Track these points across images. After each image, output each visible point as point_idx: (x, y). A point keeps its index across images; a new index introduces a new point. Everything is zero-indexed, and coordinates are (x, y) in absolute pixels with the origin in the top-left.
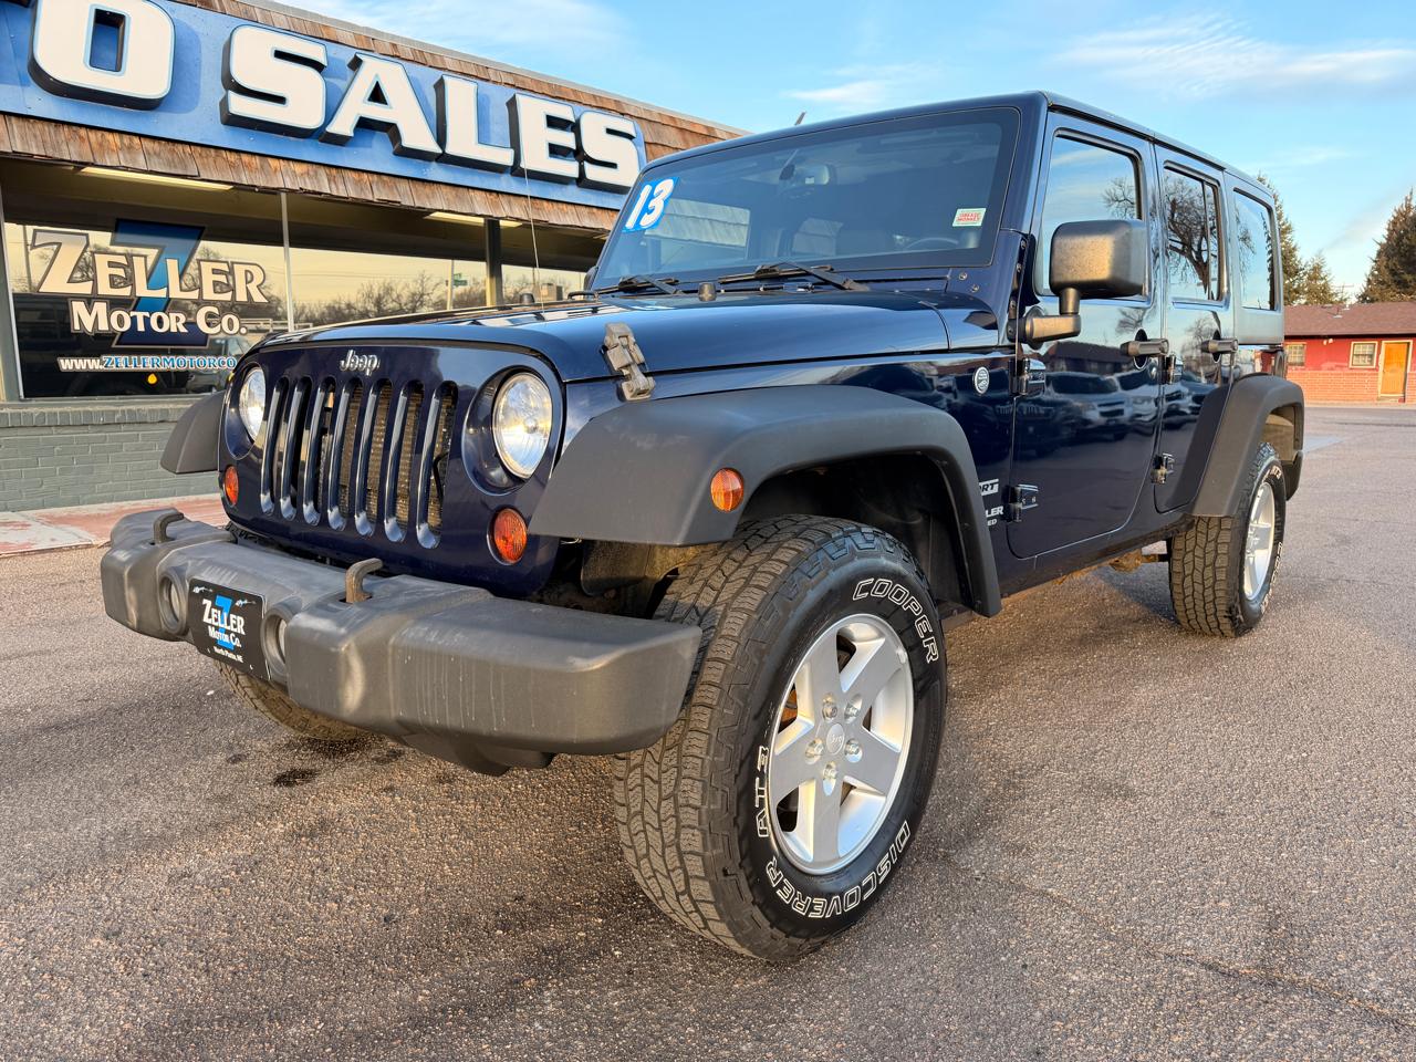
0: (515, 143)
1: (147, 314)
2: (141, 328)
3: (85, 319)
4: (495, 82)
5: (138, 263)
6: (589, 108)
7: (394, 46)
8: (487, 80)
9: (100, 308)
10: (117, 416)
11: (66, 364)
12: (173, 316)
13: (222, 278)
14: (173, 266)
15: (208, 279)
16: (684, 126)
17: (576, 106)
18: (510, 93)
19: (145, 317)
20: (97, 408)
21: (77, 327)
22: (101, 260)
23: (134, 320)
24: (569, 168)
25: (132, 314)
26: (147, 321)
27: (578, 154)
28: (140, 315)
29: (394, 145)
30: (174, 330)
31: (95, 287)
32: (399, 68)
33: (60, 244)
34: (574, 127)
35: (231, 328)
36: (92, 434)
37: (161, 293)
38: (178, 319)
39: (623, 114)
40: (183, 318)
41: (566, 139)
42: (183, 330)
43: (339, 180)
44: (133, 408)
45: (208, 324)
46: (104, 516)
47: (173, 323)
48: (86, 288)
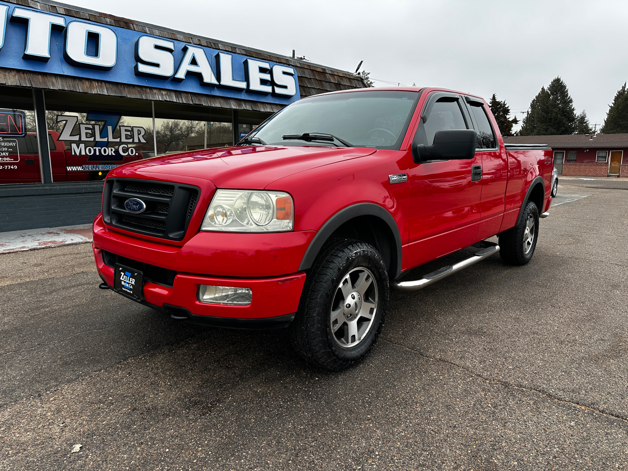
0: (247, 79)
1: (100, 148)
2: (98, 154)
3: (76, 150)
4: (238, 54)
5: (97, 128)
6: (276, 63)
7: (199, 40)
8: (235, 53)
9: (82, 146)
10: (89, 189)
11: (69, 169)
12: (110, 148)
13: (129, 133)
14: (110, 128)
15: (123, 133)
16: (314, 69)
17: (271, 62)
18: (245, 58)
19: (99, 149)
20: (82, 186)
21: (73, 154)
22: (83, 127)
23: (95, 150)
24: (268, 89)
25: (94, 148)
26: (100, 151)
27: (272, 83)
28: (97, 149)
29: (200, 81)
30: (110, 154)
31: (80, 138)
32: (202, 50)
33: (67, 121)
34: (270, 72)
35: (132, 153)
36: (79, 197)
37: (105, 140)
38: (112, 150)
39: (289, 65)
40: (114, 150)
41: (267, 77)
42: (114, 154)
43: (180, 96)
44: (95, 186)
45: (124, 152)
46: (87, 229)
47: (110, 151)
48: (76, 138)
